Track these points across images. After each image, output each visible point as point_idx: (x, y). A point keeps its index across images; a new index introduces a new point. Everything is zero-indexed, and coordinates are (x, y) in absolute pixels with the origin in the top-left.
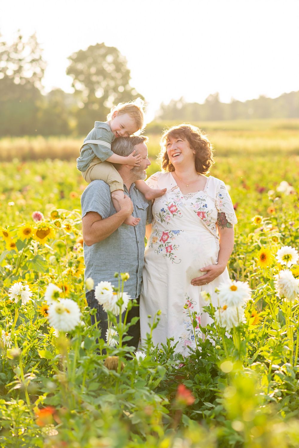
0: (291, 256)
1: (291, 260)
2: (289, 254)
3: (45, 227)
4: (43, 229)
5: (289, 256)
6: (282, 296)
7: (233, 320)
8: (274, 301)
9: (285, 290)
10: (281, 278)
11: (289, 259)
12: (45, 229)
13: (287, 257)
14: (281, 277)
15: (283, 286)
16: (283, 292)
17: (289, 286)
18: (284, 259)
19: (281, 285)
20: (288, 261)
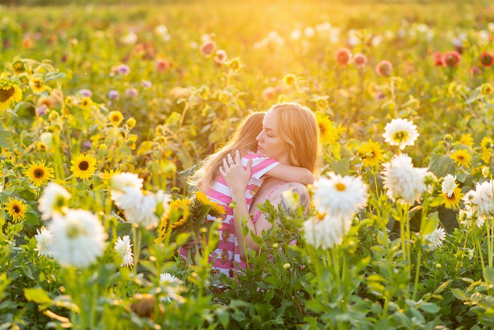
0: (407, 135)
1: (405, 141)
2: (403, 131)
3: (6, 85)
4: (4, 89)
5: (405, 134)
6: (397, 196)
7: (334, 235)
8: (383, 202)
9: (401, 187)
10: (395, 168)
11: (403, 140)
12: (7, 88)
13: (400, 136)
14: (393, 166)
15: (396, 181)
16: (399, 189)
17: (408, 179)
18: (395, 139)
19: (394, 178)
20: (401, 141)
